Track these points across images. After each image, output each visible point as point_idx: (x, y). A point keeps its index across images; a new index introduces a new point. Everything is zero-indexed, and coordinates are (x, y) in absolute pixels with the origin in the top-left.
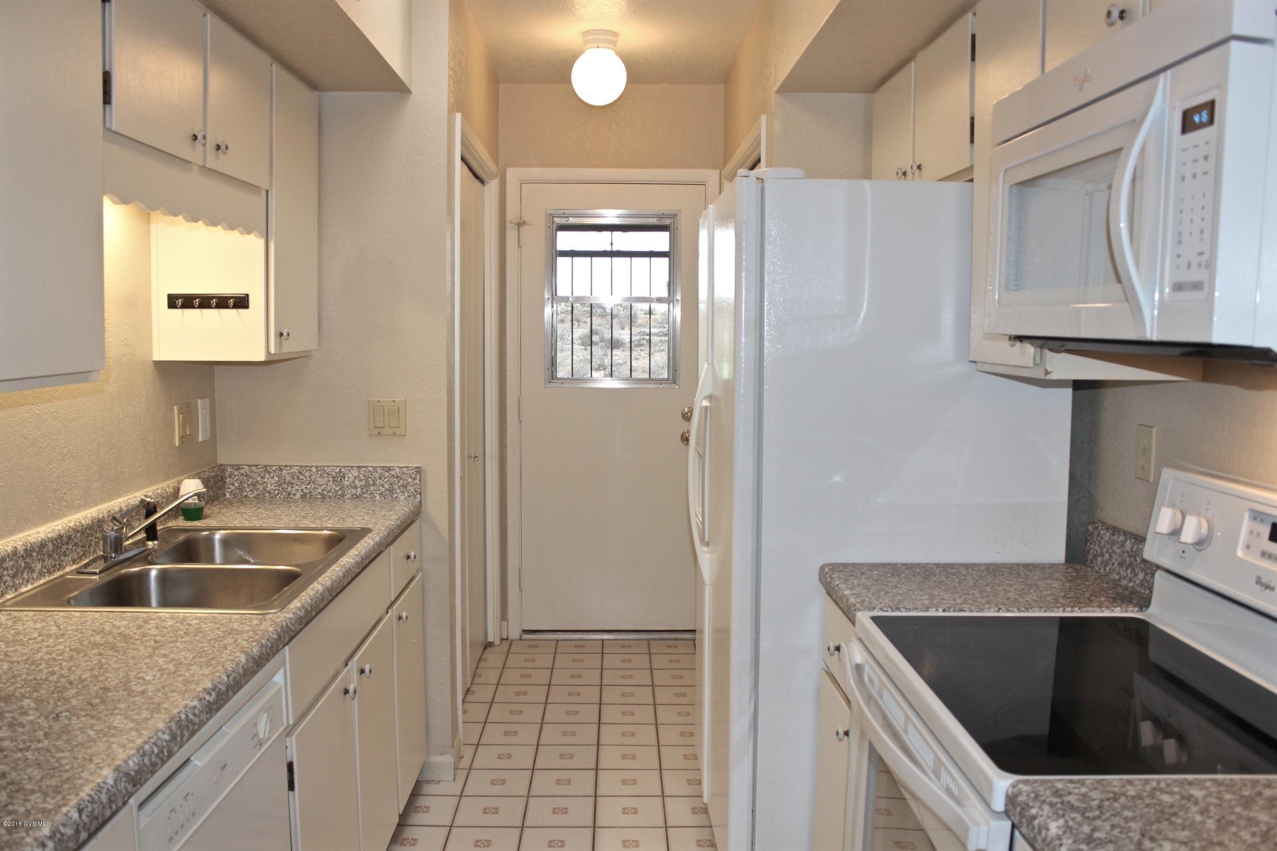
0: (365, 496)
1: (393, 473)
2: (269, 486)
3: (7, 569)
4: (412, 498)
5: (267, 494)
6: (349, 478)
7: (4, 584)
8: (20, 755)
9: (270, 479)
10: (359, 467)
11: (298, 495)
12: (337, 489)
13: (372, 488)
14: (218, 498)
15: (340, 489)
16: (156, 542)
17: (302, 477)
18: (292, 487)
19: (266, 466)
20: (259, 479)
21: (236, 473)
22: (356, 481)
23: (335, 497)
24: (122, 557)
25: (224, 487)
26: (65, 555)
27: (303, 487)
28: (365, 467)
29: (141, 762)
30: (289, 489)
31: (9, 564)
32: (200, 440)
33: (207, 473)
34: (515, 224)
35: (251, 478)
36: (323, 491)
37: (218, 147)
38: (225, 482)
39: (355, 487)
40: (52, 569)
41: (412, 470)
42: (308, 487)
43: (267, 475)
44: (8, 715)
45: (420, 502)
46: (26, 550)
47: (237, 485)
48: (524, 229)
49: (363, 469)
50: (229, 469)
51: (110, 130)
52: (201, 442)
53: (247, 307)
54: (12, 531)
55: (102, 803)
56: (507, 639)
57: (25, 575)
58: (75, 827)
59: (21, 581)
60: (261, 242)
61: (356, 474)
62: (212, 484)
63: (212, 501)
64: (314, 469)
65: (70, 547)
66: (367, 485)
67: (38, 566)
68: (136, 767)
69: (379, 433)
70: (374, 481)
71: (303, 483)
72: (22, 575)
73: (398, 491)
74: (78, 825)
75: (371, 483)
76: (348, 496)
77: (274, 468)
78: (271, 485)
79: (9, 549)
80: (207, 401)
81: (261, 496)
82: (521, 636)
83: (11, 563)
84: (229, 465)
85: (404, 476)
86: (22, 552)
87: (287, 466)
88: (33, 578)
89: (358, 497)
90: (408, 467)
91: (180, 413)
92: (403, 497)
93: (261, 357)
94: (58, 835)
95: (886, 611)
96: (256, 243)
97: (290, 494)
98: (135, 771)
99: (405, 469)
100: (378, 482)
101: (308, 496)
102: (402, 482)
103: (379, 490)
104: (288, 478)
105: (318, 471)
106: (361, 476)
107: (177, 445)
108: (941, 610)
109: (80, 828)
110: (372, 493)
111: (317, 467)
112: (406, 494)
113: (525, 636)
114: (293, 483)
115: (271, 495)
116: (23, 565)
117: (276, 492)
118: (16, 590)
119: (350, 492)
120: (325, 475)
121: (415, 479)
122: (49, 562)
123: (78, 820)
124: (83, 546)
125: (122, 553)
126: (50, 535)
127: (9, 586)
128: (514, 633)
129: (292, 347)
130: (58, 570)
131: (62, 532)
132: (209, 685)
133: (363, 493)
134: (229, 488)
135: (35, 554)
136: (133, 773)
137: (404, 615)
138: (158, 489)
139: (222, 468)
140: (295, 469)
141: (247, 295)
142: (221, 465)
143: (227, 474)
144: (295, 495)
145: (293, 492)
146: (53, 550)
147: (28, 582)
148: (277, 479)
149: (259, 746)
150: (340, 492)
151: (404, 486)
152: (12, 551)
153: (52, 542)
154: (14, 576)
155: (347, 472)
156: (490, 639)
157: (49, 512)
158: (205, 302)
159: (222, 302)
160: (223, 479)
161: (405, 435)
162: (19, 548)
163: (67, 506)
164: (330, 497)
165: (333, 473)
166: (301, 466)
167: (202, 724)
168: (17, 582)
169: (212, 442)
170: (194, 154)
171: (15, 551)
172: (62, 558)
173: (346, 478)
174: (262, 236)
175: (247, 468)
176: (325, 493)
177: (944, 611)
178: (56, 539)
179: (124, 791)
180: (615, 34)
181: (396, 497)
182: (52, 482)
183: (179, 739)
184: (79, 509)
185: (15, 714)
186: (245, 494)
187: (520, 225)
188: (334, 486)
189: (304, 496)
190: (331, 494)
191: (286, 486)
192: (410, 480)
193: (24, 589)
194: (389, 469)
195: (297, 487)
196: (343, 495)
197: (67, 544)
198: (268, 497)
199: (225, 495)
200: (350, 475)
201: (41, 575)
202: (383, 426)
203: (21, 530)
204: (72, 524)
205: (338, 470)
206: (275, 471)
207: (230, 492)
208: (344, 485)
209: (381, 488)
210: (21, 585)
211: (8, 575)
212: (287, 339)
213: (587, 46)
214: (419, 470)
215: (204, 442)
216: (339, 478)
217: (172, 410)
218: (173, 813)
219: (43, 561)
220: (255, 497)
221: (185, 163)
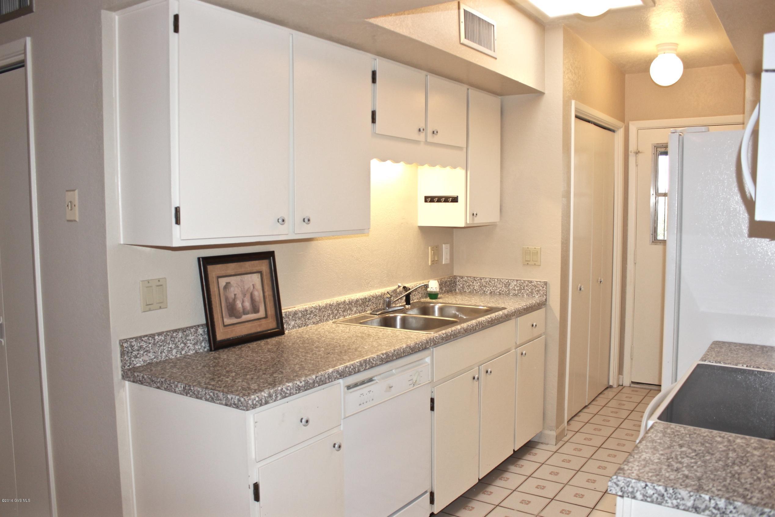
0: (519, 294)
1: (533, 284)
2: (476, 287)
3: (341, 308)
4: (542, 297)
5: (475, 291)
6: (512, 285)
7: (339, 314)
8: (310, 361)
9: (476, 284)
10: (517, 280)
11: (489, 292)
12: (507, 290)
13: (523, 291)
14: (451, 291)
15: (508, 291)
16: (409, 306)
17: (490, 284)
18: (486, 288)
19: (474, 278)
20: (471, 283)
21: (461, 280)
22: (515, 287)
23: (505, 294)
24: (390, 310)
25: (455, 286)
26: (367, 306)
27: (491, 288)
28: (520, 280)
29: (344, 369)
30: (485, 289)
31: (342, 306)
32: (443, 263)
33: (446, 279)
34: (634, 153)
35: (467, 282)
36: (500, 291)
37: (433, 132)
38: (456, 284)
39: (515, 290)
40: (361, 311)
41: (542, 283)
42: (493, 288)
43: (475, 282)
44: (314, 351)
45: (546, 300)
46: (349, 302)
47: (461, 286)
48: (640, 155)
49: (519, 281)
50: (458, 278)
51: (375, 133)
52: (444, 264)
53: (457, 201)
54: (345, 294)
55: (325, 377)
56: (622, 385)
57: (349, 312)
58: (313, 381)
59: (346, 314)
60: (463, 172)
61: (515, 283)
62: (448, 284)
63: (448, 292)
64: (496, 280)
65: (370, 303)
66: (520, 289)
67: (355, 309)
68: (342, 370)
69: (528, 264)
70: (524, 287)
71: (491, 286)
72: (347, 311)
73: (535, 293)
74: (314, 381)
75: (523, 288)
76: (512, 294)
77: (478, 279)
78: (477, 286)
79: (342, 300)
80: (448, 246)
81: (472, 292)
82: (630, 385)
83: (343, 306)
84: (458, 276)
85: (538, 286)
86: (348, 302)
87: (484, 278)
88: (352, 314)
89: (516, 295)
90: (540, 281)
91: (432, 250)
92: (538, 296)
93: (463, 225)
94: (306, 381)
95: (713, 362)
96: (460, 172)
97: (485, 292)
98: (341, 371)
99: (539, 282)
100: (526, 288)
101: (493, 293)
102: (537, 289)
103: (526, 292)
104: (484, 284)
105: (498, 281)
106: (518, 285)
107: (430, 264)
108: (745, 366)
109: (315, 382)
110: (523, 294)
111: (497, 279)
112: (539, 295)
113: (632, 385)
114: (486, 286)
115: (477, 292)
116: (348, 307)
117: (479, 290)
118: (344, 317)
119: (512, 292)
120: (501, 283)
121: (543, 287)
122: (359, 308)
123: (315, 379)
124: (376, 304)
125: (390, 308)
126: (361, 297)
127: (341, 315)
128: (627, 383)
129: (478, 221)
130: (364, 312)
131: (367, 297)
132: (384, 352)
133: (518, 293)
134: (458, 287)
135: (353, 304)
136: (340, 372)
137: (524, 352)
138: (417, 284)
139: (455, 277)
140: (488, 280)
141: (458, 196)
142: (455, 276)
143: (457, 280)
144: (487, 292)
145: (486, 291)
146: (362, 303)
147: (350, 315)
148: (479, 284)
149: (412, 385)
150: (508, 292)
151: (538, 291)
152: (343, 301)
153: (362, 300)
154: (344, 311)
155: (511, 282)
156: (611, 384)
157: (363, 288)
158: (439, 199)
159: (446, 199)
160: (455, 282)
161: (540, 265)
162: (346, 300)
163: (371, 287)
164: (503, 294)
165: (505, 283)
166: (490, 278)
167: (377, 365)
168: (345, 314)
169: (451, 265)
170: (421, 137)
171: (345, 302)
172: (366, 307)
173: (511, 285)
174: (463, 168)
175: (466, 278)
176: (501, 292)
177: (747, 366)
178: (363, 299)
179: (335, 376)
180: (677, 45)
181: (534, 296)
182: (364, 276)
183: (364, 366)
184: (377, 288)
185: (316, 352)
186: (465, 290)
187: (637, 153)
188: (505, 289)
189: (491, 293)
190: (503, 293)
191: (483, 287)
192: (541, 288)
193: (347, 317)
194: (531, 282)
195: (488, 288)
196: (509, 294)
197: (369, 302)
198: (475, 293)
199: (456, 290)
200: (513, 284)
201: (356, 313)
202: (529, 260)
203: (349, 294)
204: (372, 294)
205: (507, 281)
206: (478, 280)
207: (458, 289)
208: (510, 289)
209: (527, 291)
210: (346, 315)
211: (341, 311)
212: (476, 217)
213: (659, 53)
214: (546, 283)
215: (446, 265)
216: (507, 285)
217: (428, 249)
218: (362, 395)
219: (357, 307)
220: (469, 292)
221: (417, 142)
